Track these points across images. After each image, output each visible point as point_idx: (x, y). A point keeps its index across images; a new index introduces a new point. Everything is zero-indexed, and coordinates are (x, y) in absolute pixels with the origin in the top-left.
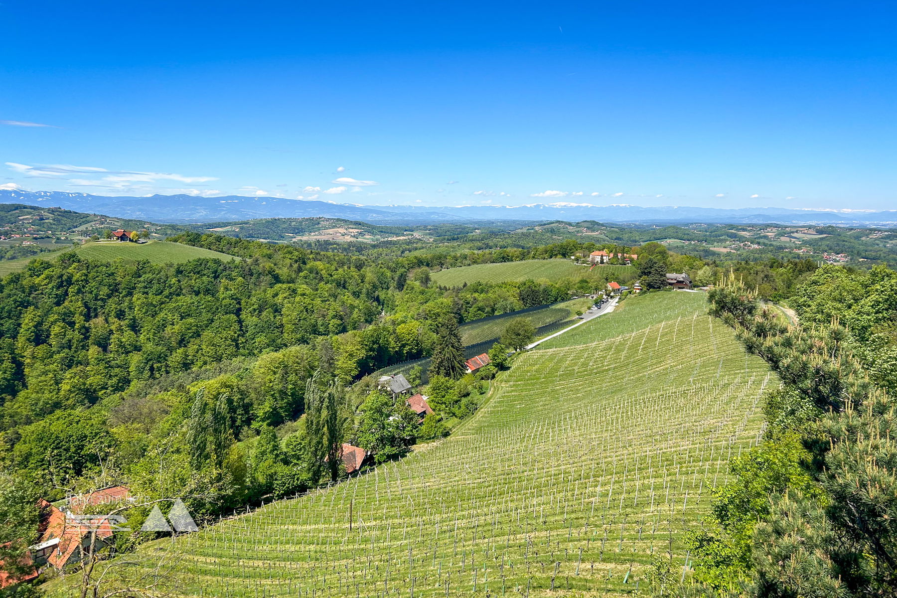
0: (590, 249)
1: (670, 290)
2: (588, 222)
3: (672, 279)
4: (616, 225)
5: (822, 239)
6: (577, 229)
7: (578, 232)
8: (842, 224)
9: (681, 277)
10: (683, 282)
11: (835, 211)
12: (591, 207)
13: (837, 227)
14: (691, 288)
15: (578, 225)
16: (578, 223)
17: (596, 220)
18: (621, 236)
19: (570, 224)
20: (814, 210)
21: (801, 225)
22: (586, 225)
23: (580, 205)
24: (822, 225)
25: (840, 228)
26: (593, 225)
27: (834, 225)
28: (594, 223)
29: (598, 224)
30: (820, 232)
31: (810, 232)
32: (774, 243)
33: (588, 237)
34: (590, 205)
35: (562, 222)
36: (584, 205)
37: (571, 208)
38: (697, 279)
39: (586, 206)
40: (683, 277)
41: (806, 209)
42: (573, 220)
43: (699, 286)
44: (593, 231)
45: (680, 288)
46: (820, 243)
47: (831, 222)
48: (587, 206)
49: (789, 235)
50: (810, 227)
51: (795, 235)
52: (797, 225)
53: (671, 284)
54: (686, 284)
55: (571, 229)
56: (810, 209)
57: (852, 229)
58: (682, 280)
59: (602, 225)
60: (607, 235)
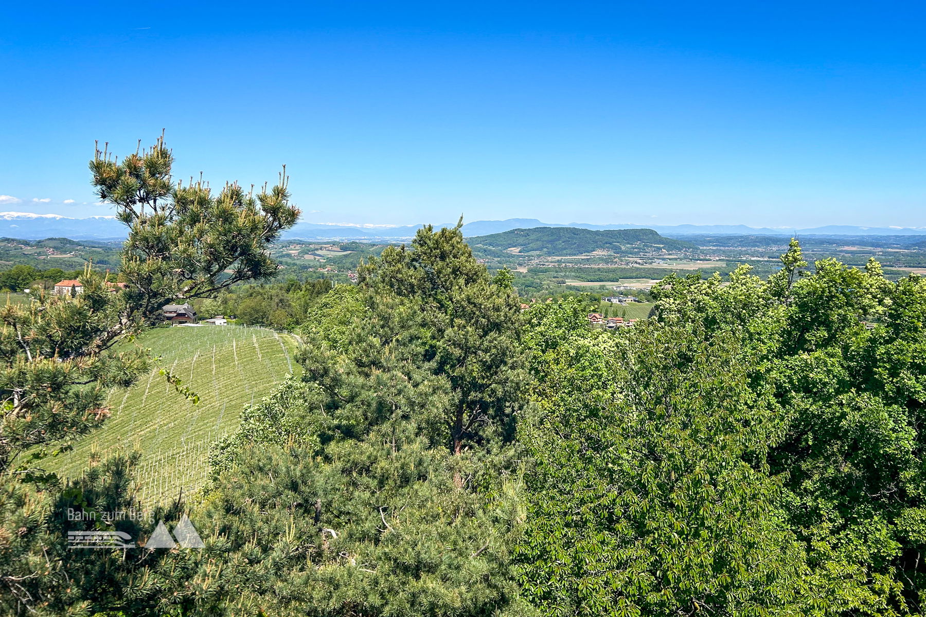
0: (56, 277)
1: (168, 326)
2: (55, 239)
3: (171, 312)
4: (99, 243)
5: (346, 256)
6: (38, 251)
7: (39, 254)
8: (365, 240)
9: (181, 308)
10: (186, 314)
11: (358, 226)
12: (61, 219)
13: (360, 243)
14: (195, 321)
15: (39, 244)
16: (39, 242)
17: (68, 236)
18: (106, 259)
19: (27, 243)
20: (338, 224)
21: (325, 241)
22: (52, 244)
23: (43, 216)
24: (346, 241)
25: (364, 244)
26: (63, 244)
27: (357, 241)
28: (65, 241)
29: (70, 242)
30: (344, 249)
31: (334, 249)
32: (298, 262)
33: (56, 261)
34: (58, 217)
35: (13, 240)
36: (50, 216)
37: (28, 221)
38: (203, 309)
39: (52, 218)
40: (185, 309)
41: (330, 224)
42: (32, 236)
43: (206, 318)
44: (65, 252)
45: (181, 323)
46: (344, 261)
47: (355, 238)
48: (55, 218)
49: (313, 252)
50: (334, 244)
51: (319, 252)
52: (321, 241)
53: (169, 318)
54: (188, 317)
55: (28, 250)
56: (333, 224)
57: (374, 245)
58: (184, 312)
59: (78, 244)
60: (85, 257)
